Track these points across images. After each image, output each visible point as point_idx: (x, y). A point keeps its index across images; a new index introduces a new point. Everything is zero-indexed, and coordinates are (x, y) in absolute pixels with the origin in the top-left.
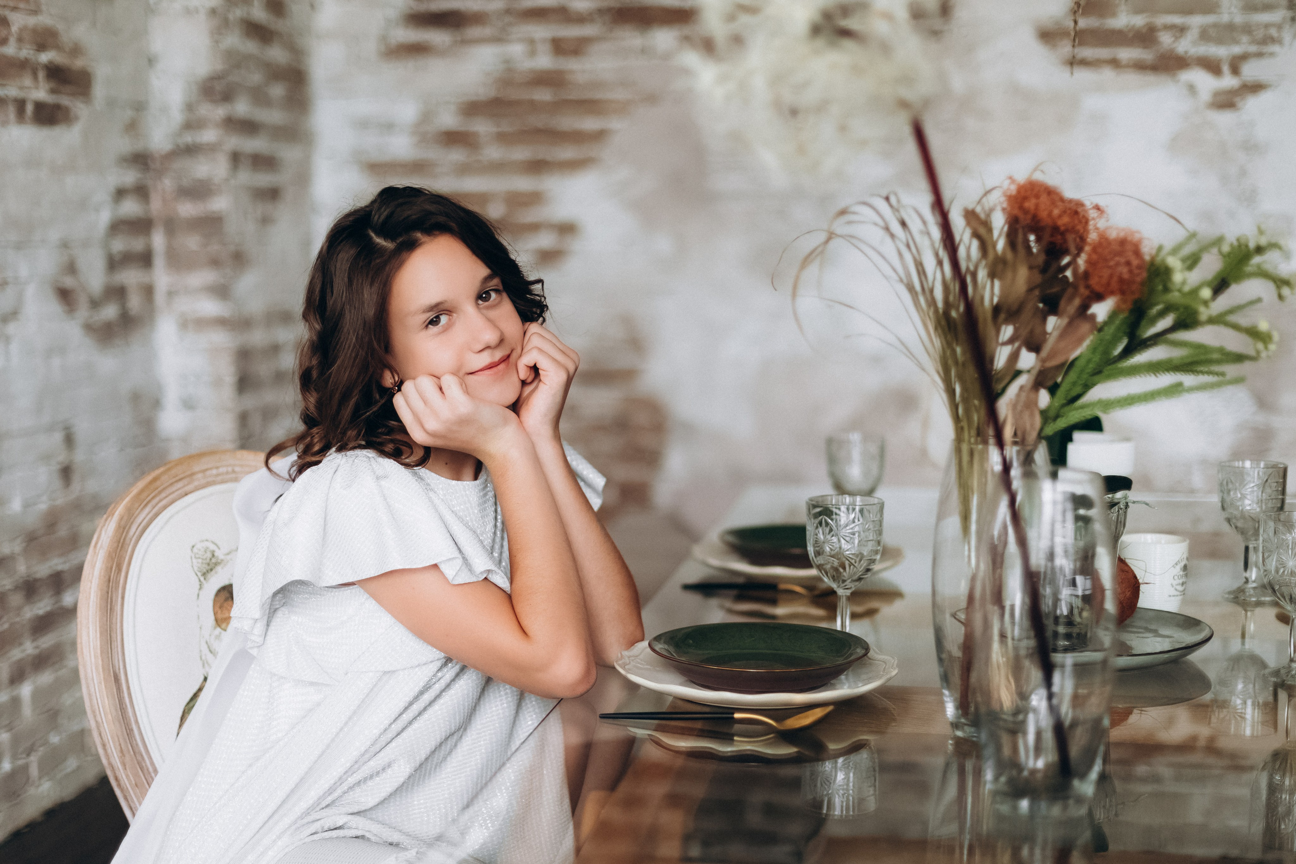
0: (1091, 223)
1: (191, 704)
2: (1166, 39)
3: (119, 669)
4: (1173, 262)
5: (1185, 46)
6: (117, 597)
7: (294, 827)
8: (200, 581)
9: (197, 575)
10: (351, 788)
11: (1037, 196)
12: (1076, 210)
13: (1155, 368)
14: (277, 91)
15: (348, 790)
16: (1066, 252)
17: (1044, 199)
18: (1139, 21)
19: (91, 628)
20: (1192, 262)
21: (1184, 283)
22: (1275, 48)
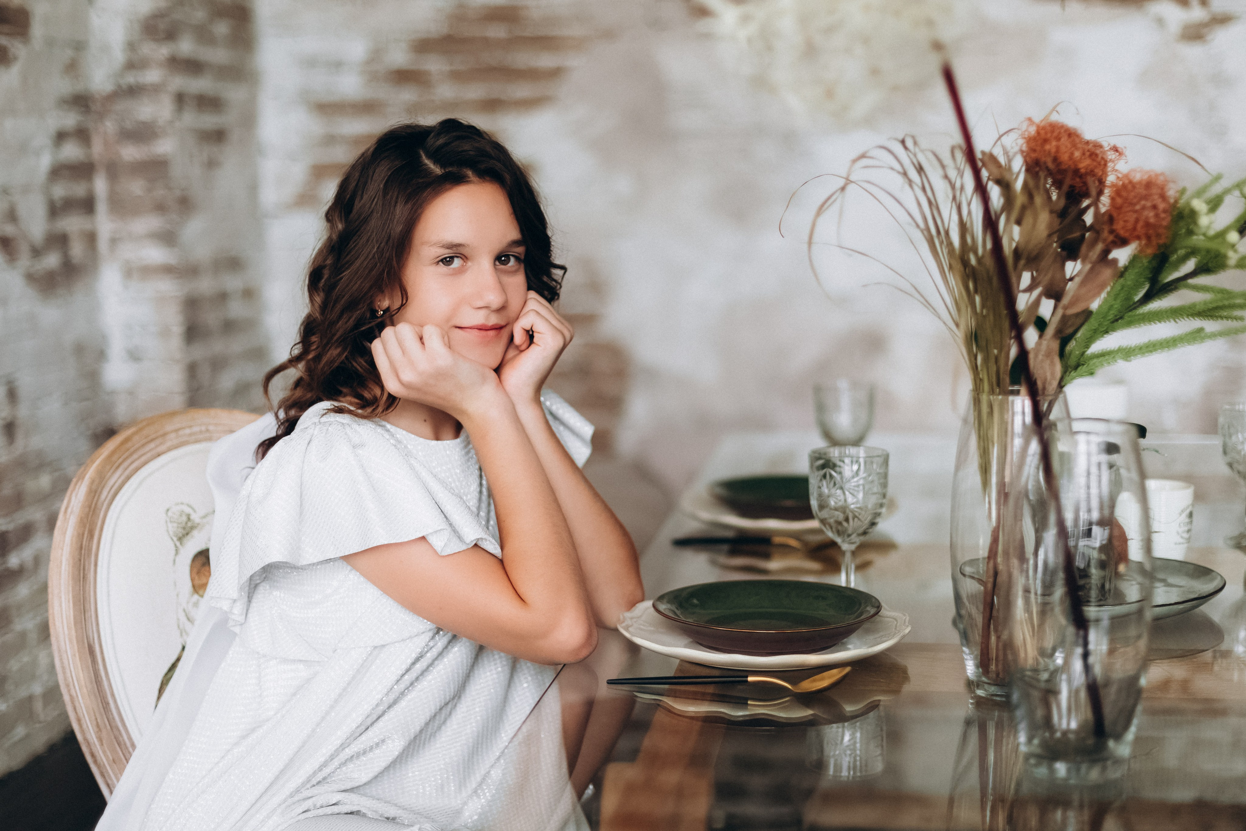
0: (1110, 164)
1: (169, 676)
3: (94, 639)
4: (1199, 205)
6: (90, 564)
7: (284, 806)
8: (175, 545)
9: (172, 540)
10: (344, 763)
11: (1058, 139)
12: (1094, 151)
13: (1175, 313)
14: (222, 28)
15: (340, 765)
16: (1087, 195)
17: (1064, 140)
19: (63, 599)
20: (1215, 204)
21: (1208, 227)
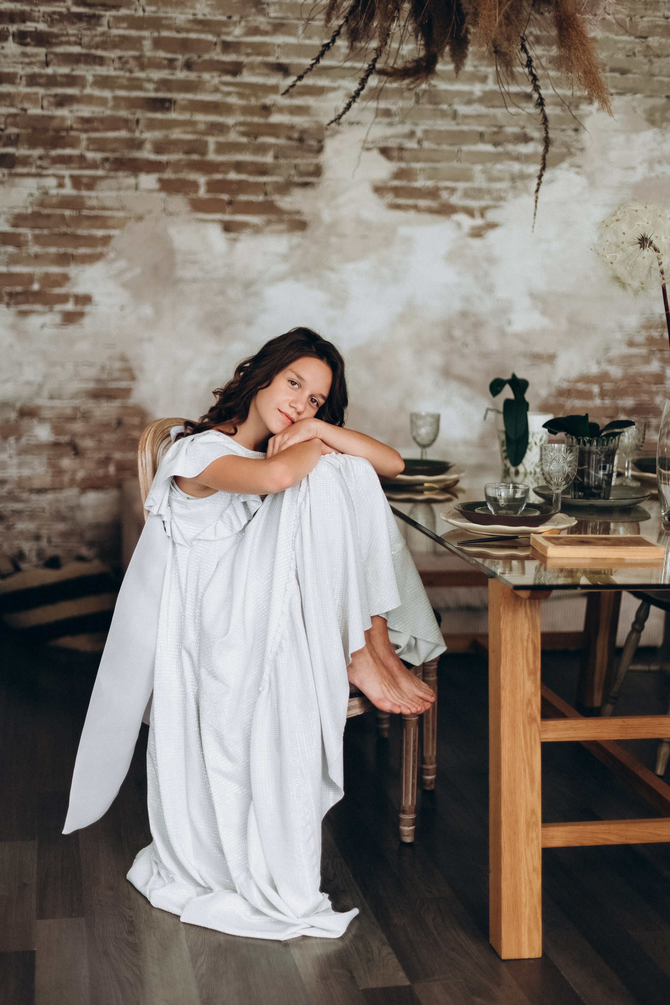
2: (445, 195)
5: (456, 200)
18: (430, 184)
22: (502, 203)
